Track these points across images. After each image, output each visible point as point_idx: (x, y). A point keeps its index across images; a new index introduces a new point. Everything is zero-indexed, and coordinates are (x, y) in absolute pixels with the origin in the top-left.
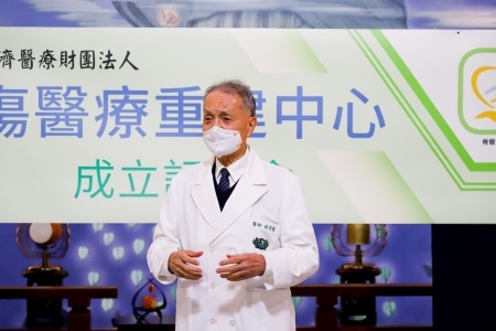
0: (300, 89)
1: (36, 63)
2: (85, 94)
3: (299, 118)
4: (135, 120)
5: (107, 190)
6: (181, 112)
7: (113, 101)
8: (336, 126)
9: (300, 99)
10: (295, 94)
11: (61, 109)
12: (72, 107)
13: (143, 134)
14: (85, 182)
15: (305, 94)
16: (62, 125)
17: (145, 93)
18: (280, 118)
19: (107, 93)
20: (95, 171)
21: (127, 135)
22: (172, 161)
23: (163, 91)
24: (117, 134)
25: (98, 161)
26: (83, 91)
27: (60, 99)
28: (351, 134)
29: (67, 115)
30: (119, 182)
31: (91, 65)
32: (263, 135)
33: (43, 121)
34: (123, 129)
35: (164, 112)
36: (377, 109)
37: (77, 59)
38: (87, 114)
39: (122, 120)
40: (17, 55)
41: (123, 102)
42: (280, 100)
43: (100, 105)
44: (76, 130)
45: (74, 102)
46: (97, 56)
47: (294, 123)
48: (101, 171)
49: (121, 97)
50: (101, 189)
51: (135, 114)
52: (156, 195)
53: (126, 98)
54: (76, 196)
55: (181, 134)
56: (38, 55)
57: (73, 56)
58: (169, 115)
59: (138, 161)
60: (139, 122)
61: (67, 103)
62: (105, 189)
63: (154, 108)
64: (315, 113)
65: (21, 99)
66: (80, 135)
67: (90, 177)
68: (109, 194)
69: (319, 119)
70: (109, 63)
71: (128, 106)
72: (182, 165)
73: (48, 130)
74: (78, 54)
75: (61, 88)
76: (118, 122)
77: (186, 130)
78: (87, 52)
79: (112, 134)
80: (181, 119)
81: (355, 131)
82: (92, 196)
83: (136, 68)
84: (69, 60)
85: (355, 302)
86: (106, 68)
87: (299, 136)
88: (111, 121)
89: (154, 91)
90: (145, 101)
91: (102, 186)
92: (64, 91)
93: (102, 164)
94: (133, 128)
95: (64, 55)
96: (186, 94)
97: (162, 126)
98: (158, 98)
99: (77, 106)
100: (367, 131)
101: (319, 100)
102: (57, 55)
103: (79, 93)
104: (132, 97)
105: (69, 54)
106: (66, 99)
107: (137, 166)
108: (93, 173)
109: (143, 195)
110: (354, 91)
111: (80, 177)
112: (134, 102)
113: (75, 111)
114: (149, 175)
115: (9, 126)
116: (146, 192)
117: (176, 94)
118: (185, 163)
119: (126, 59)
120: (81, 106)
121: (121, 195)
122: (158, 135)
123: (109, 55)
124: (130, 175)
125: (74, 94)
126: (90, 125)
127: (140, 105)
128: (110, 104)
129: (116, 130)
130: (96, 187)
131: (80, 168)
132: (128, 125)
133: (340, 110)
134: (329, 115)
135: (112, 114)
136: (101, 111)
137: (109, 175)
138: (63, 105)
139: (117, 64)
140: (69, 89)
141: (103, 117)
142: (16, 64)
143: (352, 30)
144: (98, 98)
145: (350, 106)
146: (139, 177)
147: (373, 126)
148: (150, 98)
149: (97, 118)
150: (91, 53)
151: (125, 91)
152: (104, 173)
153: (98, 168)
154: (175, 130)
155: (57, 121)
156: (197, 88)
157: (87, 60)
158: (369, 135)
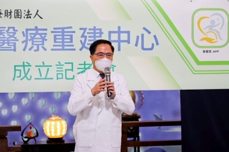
0: (119, 28)
2: (17, 31)
3: (119, 41)
4: (41, 43)
5: (28, 76)
6: (63, 39)
7: (30, 34)
8: (136, 45)
9: (119, 32)
10: (117, 30)
11: (5, 38)
12: (11, 37)
13: (45, 50)
14: (18, 73)
15: (122, 30)
16: (6, 45)
17: (46, 30)
19: (27, 30)
20: (22, 67)
21: (38, 50)
22: (59, 62)
23: (54, 29)
24: (33, 50)
25: (24, 63)
26: (16, 29)
27: (5, 33)
28: (143, 49)
29: (8, 41)
30: (34, 73)
31: (20, 16)
34: (35, 48)
35: (55, 39)
36: (155, 36)
37: (13, 14)
38: (18, 40)
39: (35, 43)
41: (35, 34)
42: (110, 33)
43: (24, 36)
44: (13, 48)
45: (12, 34)
46: (23, 12)
47: (117, 44)
48: (25, 67)
49: (34, 32)
50: (25, 76)
51: (41, 40)
52: (52, 79)
53: (37, 32)
54: (14, 80)
55: (63, 49)
57: (11, 12)
58: (57, 40)
59: (43, 62)
60: (43, 44)
61: (8, 35)
62: (27, 76)
63: (50, 37)
64: (126, 39)
66: (15, 50)
67: (20, 70)
68: (29, 78)
70: (28, 16)
71: (38, 36)
72: (64, 64)
74: (13, 11)
75: (5, 28)
76: (33, 44)
77: (66, 48)
78: (18, 10)
79: (30, 49)
80: (63, 42)
81: (145, 47)
82: (21, 79)
83: (41, 18)
84: (9, 14)
85: (129, 131)
86: (27, 18)
87: (119, 50)
88: (30, 43)
89: (50, 29)
90: (46, 34)
91: (26, 75)
92: (6, 29)
93: (26, 64)
94: (40, 46)
95: (6, 12)
96: (65, 30)
97: (54, 46)
98: (52, 32)
99: (13, 36)
100: (150, 47)
101: (128, 33)
102: (3, 12)
103: (14, 30)
104: (39, 32)
105: (9, 11)
106: (7, 33)
107: (42, 65)
108: (22, 68)
109: (46, 78)
110: (144, 29)
111: (15, 70)
112: (40, 34)
113: (12, 38)
114: (48, 69)
116: (47, 77)
117: (61, 30)
118: (65, 63)
119: (37, 14)
120: (15, 36)
121: (35, 79)
122: (52, 50)
123: (29, 12)
124: (39, 69)
125: (11, 30)
126: (20, 46)
127: (43, 36)
128: (29, 35)
129: (32, 47)
130: (23, 75)
131: (15, 66)
132: (38, 45)
133: (138, 37)
134: (133, 40)
135: (30, 40)
136: (24, 39)
137: (29, 69)
138: (6, 35)
139: (32, 16)
140: (9, 28)
141: (26, 41)
144: (23, 32)
145: (143, 35)
146: (44, 70)
147: (153, 45)
148: (48, 32)
149: (23, 42)
150: (20, 11)
151: (36, 29)
152: (26, 68)
153: (24, 66)
154: (61, 48)
155: (3, 44)
156: (71, 27)
157: (18, 14)
158: (151, 49)
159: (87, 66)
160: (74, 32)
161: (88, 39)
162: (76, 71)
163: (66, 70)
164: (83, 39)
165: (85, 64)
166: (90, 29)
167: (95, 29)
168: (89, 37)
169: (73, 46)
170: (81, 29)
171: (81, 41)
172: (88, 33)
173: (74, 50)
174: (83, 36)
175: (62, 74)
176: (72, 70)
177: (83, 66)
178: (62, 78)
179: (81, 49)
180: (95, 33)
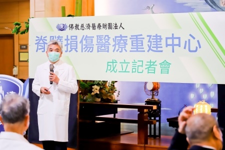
0: (173, 34)
1: (96, 27)
2: (110, 38)
3: (173, 45)
5: (115, 70)
6: (137, 43)
7: (118, 40)
8: (185, 48)
9: (173, 38)
11: (103, 43)
13: (126, 51)
14: (109, 67)
15: (175, 36)
16: (103, 48)
17: (126, 37)
18: (167, 45)
19: (116, 37)
21: (122, 51)
22: (134, 60)
23: (132, 36)
24: (118, 52)
25: (113, 60)
27: (103, 39)
28: (190, 51)
29: (105, 45)
30: (118, 67)
31: (111, 28)
32: (162, 51)
33: (98, 47)
35: (132, 43)
36: (198, 41)
38: (110, 44)
40: (91, 25)
42: (167, 38)
43: (114, 41)
45: (107, 40)
46: (113, 25)
47: (171, 47)
49: (120, 38)
50: (113, 70)
51: (124, 44)
52: (129, 72)
53: (121, 39)
54: (106, 72)
55: (137, 51)
56: (97, 25)
57: (106, 25)
58: (134, 44)
59: (125, 60)
60: (125, 47)
61: (105, 41)
63: (129, 42)
64: (178, 43)
65: (92, 39)
66: (108, 51)
69: (179, 45)
70: (116, 27)
71: (122, 42)
73: (99, 50)
74: (107, 24)
76: (119, 47)
77: (139, 50)
79: (117, 51)
80: (137, 46)
81: (191, 49)
82: (111, 72)
83: (124, 29)
86: (115, 29)
87: (173, 52)
88: (117, 46)
89: (129, 37)
90: (127, 40)
91: (114, 68)
92: (104, 37)
96: (138, 37)
97: (132, 48)
98: (130, 39)
99: (107, 42)
101: (179, 38)
102: (102, 25)
104: (123, 38)
107: (124, 62)
108: (112, 64)
109: (125, 72)
110: (190, 35)
111: (108, 65)
112: (124, 40)
113: (107, 43)
114: (127, 65)
115: (89, 49)
117: (135, 37)
118: (138, 61)
119: (121, 26)
120: (109, 42)
121: (119, 72)
122: (131, 51)
123: (116, 24)
124: (122, 65)
125: (107, 38)
126: (111, 48)
129: (119, 49)
130: (112, 69)
131: (108, 62)
132: (122, 48)
133: (186, 42)
134: (183, 44)
135: (117, 44)
136: (114, 43)
137: (116, 65)
138: (103, 41)
139: (118, 28)
140: (106, 36)
141: (114, 46)
142: (91, 28)
143: (190, 13)
144: (113, 39)
145: (189, 40)
147: (197, 48)
148: (128, 38)
149: (113, 46)
150: (111, 24)
151: (121, 36)
152: (114, 64)
153: (113, 62)
154: (136, 50)
155: (102, 47)
156: (141, 35)
157: (110, 26)
158: (196, 51)
159: (152, 64)
160: (144, 38)
161: (153, 43)
162: (145, 67)
163: (138, 66)
164: (149, 43)
165: (150, 62)
166: (153, 36)
167: (156, 36)
168: (154, 42)
169: (143, 48)
170: (148, 36)
171: (148, 45)
172: (152, 39)
173: (144, 51)
174: (149, 41)
175: (135, 69)
176: (142, 66)
177: (149, 64)
178: (135, 72)
179: (148, 51)
180: (157, 39)
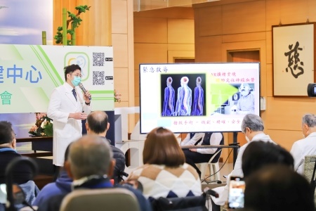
0: (15, 66)
3: (15, 76)
8: (27, 79)
9: (15, 69)
10: (13, 67)
18: (8, 76)
28: (31, 82)
32: (2, 82)
36: (39, 72)
42: (8, 69)
47: (13, 78)
64: (20, 74)
69: (21, 76)
81: (33, 80)
87: (15, 82)
100: (36, 80)
101: (21, 69)
110: (32, 67)
133: (28, 73)
134: (24, 75)
145: (31, 71)
147: (38, 79)
158: (37, 82)
